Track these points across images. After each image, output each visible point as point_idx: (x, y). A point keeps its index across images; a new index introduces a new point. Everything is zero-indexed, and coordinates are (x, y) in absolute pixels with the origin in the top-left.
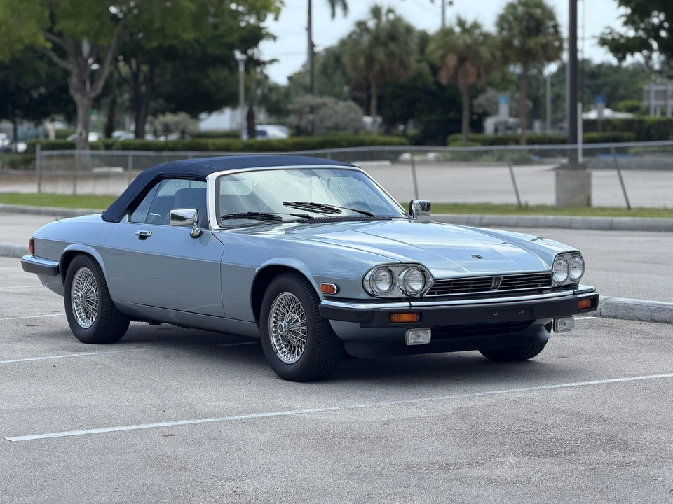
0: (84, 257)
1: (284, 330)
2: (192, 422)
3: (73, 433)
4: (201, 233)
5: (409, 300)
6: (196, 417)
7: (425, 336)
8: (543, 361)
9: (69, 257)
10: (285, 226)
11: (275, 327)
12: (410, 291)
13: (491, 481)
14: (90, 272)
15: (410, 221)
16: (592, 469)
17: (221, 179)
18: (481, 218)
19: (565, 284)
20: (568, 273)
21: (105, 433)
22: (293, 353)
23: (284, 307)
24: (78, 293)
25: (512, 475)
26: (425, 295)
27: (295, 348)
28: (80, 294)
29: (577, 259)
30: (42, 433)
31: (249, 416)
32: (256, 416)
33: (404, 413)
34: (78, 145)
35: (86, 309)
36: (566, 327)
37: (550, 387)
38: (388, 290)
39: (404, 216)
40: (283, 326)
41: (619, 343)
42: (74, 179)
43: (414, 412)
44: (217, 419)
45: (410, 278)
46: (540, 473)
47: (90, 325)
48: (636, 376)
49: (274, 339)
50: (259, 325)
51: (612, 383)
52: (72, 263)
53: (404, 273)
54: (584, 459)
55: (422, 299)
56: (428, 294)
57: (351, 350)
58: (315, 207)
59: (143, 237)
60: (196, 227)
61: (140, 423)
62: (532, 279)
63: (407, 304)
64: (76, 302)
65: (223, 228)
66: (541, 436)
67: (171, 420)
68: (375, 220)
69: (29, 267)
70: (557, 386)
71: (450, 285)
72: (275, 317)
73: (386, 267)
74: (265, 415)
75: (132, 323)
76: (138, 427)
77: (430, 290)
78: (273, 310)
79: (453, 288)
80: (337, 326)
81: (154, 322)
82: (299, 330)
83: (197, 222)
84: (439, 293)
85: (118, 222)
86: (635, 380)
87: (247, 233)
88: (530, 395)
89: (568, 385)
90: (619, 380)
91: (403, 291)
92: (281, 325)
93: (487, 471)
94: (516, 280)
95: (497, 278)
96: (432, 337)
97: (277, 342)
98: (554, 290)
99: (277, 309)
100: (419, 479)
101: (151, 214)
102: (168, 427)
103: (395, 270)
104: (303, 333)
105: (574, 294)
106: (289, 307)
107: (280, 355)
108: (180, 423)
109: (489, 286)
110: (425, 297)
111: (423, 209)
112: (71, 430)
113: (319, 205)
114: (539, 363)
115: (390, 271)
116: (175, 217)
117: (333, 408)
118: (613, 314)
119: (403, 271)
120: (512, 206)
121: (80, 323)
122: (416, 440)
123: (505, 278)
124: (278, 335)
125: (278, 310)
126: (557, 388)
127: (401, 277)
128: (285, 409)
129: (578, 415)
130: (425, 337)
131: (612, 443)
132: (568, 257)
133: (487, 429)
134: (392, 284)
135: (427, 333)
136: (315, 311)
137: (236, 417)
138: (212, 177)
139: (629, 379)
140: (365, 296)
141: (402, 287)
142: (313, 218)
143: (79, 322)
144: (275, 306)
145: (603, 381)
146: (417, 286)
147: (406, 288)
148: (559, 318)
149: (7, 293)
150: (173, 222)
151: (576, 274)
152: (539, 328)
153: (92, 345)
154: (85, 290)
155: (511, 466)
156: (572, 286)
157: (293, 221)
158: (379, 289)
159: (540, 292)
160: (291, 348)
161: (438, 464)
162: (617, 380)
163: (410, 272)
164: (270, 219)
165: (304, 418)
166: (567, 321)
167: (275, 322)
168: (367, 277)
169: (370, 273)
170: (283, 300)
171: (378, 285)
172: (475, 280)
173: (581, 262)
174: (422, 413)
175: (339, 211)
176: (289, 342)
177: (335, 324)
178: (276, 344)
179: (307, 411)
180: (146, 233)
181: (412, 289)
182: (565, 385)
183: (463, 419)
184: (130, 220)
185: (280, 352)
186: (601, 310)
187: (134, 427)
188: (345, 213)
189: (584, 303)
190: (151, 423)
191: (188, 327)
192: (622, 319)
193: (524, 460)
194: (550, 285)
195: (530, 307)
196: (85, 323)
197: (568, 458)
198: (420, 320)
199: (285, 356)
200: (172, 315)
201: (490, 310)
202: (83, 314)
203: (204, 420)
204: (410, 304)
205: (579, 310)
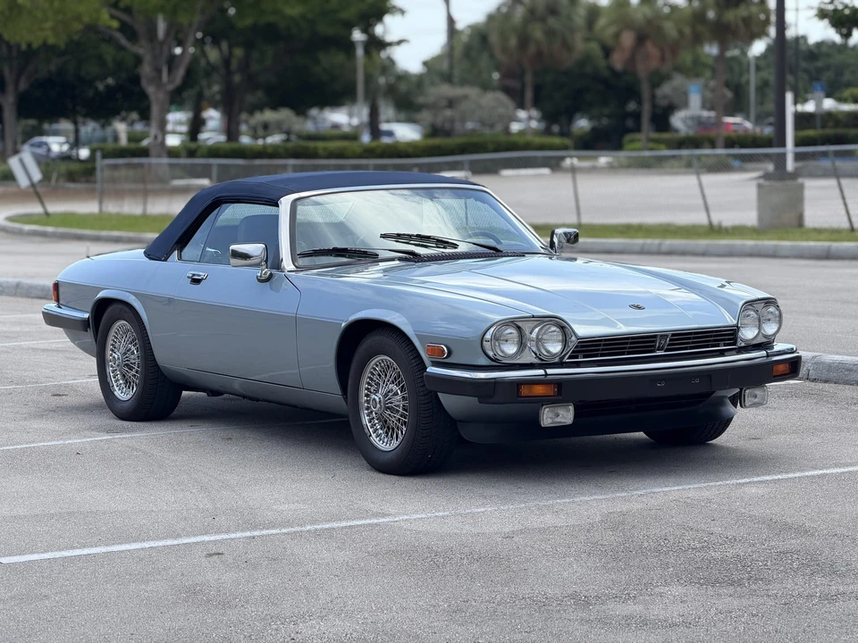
0: (121, 306)
1: (378, 405)
2: (248, 534)
3: (86, 551)
4: (271, 275)
5: (544, 365)
6: (255, 528)
7: (565, 414)
8: (728, 444)
9: (102, 306)
10: (383, 265)
11: (368, 402)
12: (545, 353)
13: (644, 623)
14: (129, 326)
15: (550, 258)
16: (785, 604)
17: (298, 203)
18: (660, 245)
19: (754, 342)
20: (760, 328)
21: (129, 551)
22: (392, 436)
23: (379, 375)
24: (114, 356)
25: (675, 612)
26: (566, 360)
27: (393, 430)
28: (116, 356)
29: (772, 309)
30: (45, 551)
31: (327, 526)
32: (335, 525)
33: (535, 521)
34: (153, 152)
35: (124, 376)
36: (756, 400)
37: (734, 481)
38: (516, 353)
39: (542, 251)
40: (378, 400)
41: (830, 418)
42: (145, 194)
43: (549, 519)
44: (284, 531)
45: (545, 337)
46: (713, 611)
47: (129, 397)
48: (851, 465)
49: (367, 418)
50: (346, 399)
51: (819, 476)
52: (106, 314)
53: (537, 330)
54: (775, 588)
55: (561, 364)
56: (570, 358)
57: (467, 433)
58: (423, 239)
59: (196, 281)
60: (264, 267)
61: (179, 536)
62: (711, 336)
63: (541, 372)
64: (112, 366)
65: (299, 269)
66: (717, 555)
67: (221, 532)
68: (502, 256)
69: (51, 319)
70: (744, 481)
71: (600, 345)
72: (367, 389)
73: (512, 323)
74: (349, 524)
75: (185, 393)
76: (176, 542)
77: (573, 352)
78: (365, 380)
79: (603, 350)
80: (448, 400)
81: (213, 393)
82: (398, 406)
83: (266, 261)
84: (584, 357)
85: (165, 260)
86: (850, 472)
87: (332, 276)
88: (707, 494)
89: (759, 479)
90: (828, 471)
91: (536, 354)
92: (374, 399)
93: (641, 607)
94: (689, 338)
95: (663, 335)
96: (575, 417)
97: (370, 422)
98: (740, 350)
99: (370, 378)
100: (546, 620)
101: (208, 249)
102: (215, 542)
103: (526, 327)
104: (404, 409)
105: (768, 356)
106: (386, 375)
107: (374, 438)
108: (233, 536)
109: (653, 346)
110: (566, 363)
111: (568, 241)
112: (84, 547)
113: (429, 237)
114: (722, 448)
115: (519, 328)
116: (236, 254)
117: (441, 514)
118: (824, 377)
119: (536, 327)
120: (701, 227)
121: (118, 393)
122: (548, 560)
123: (673, 335)
124: (371, 412)
125: (372, 379)
126: (743, 484)
127: (534, 335)
128: (376, 515)
129: (770, 523)
130: (566, 416)
131: (814, 565)
132: (760, 306)
133: (646, 544)
134: (522, 345)
135: (569, 411)
136: (419, 381)
137: (308, 528)
138: (286, 201)
139: (842, 470)
140: (484, 361)
141: (534, 349)
142: (420, 255)
143: (115, 393)
144: (367, 374)
145: (807, 474)
146: (555, 348)
147: (539, 349)
148: (748, 388)
149: (34, 350)
150: (234, 261)
151: (770, 329)
152: (721, 402)
153: (132, 423)
154: (122, 350)
155: (674, 600)
156: (765, 345)
157: (393, 259)
158: (503, 352)
159: (722, 353)
160: (389, 430)
161: (574, 596)
162: (825, 471)
163: (545, 328)
164: (364, 256)
165: (400, 528)
166: (758, 392)
167: (367, 395)
168: (488, 336)
169: (492, 329)
170: (377, 366)
171: (502, 346)
172: (633, 338)
173: (777, 312)
174: (560, 521)
175: (455, 246)
176: (386, 421)
177: (446, 399)
178: (369, 425)
179: (405, 517)
180: (200, 276)
181: (548, 351)
182: (755, 479)
183: (614, 529)
184: (180, 258)
185: (374, 435)
186: (809, 370)
187: (169, 542)
188: (463, 248)
189: (781, 368)
190: (195, 535)
191: (258, 400)
192: (836, 383)
193: (692, 590)
194: (735, 344)
195: (709, 375)
196: (123, 394)
197: (753, 587)
198: (559, 393)
199: (380, 440)
200: (237, 385)
201: (653, 378)
202: (121, 382)
203: (265, 532)
204: (545, 372)
205: (774, 376)
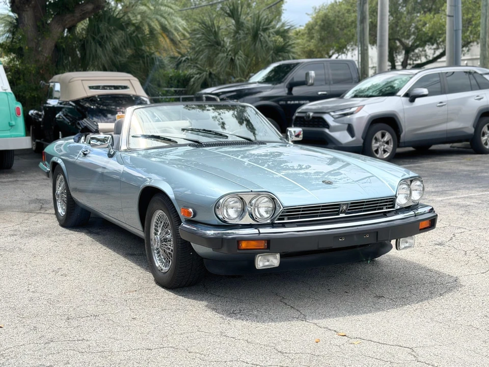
4: (114, 153)
5: (258, 226)
9: (54, 166)
12: (260, 217)
19: (406, 206)
20: (410, 196)
26: (275, 221)
29: (418, 184)
36: (407, 245)
38: (237, 217)
45: (260, 206)
47: (64, 214)
52: (55, 170)
53: (255, 200)
55: (272, 225)
59: (84, 155)
60: (111, 148)
62: (378, 203)
63: (256, 231)
65: (129, 150)
68: (253, 144)
71: (300, 211)
73: (237, 195)
77: (281, 216)
78: (154, 223)
79: (302, 214)
80: (196, 247)
84: (289, 219)
91: (253, 217)
94: (363, 205)
95: (345, 204)
96: (281, 261)
98: (398, 212)
103: (247, 199)
105: (415, 216)
109: (337, 211)
110: (276, 223)
113: (210, 131)
119: (254, 198)
121: (59, 211)
123: (352, 203)
127: (252, 205)
130: (273, 261)
132: (410, 182)
134: (244, 211)
135: (276, 258)
138: (129, 110)
140: (216, 222)
142: (202, 143)
144: (155, 219)
146: (267, 213)
148: (402, 237)
151: (416, 196)
156: (413, 207)
157: (185, 145)
158: (229, 216)
159: (385, 214)
163: (260, 200)
166: (409, 240)
168: (219, 205)
169: (222, 200)
171: (229, 212)
172: (323, 206)
173: (421, 185)
175: (226, 137)
180: (86, 152)
188: (230, 139)
194: (393, 207)
195: (376, 233)
198: (268, 247)
201: (336, 236)
204: (259, 231)
205: (420, 230)
